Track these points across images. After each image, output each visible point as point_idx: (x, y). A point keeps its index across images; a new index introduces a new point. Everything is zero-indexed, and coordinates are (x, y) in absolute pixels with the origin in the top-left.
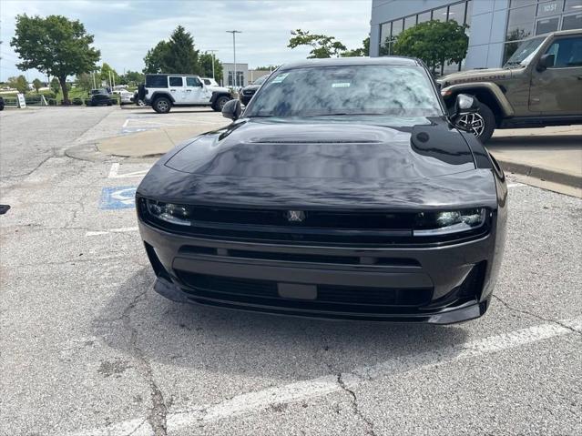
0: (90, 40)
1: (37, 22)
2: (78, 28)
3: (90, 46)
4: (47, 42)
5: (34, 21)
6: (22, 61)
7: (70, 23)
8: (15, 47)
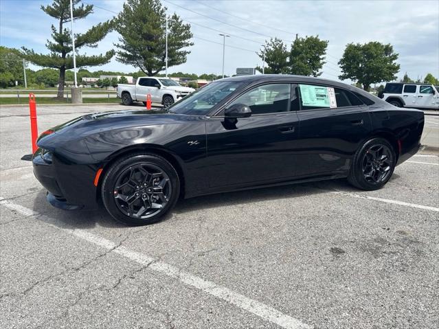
0: (395, 57)
1: (357, 48)
2: (388, 49)
3: (394, 62)
4: (361, 61)
5: (356, 47)
6: (342, 74)
7: (383, 46)
8: (340, 65)
